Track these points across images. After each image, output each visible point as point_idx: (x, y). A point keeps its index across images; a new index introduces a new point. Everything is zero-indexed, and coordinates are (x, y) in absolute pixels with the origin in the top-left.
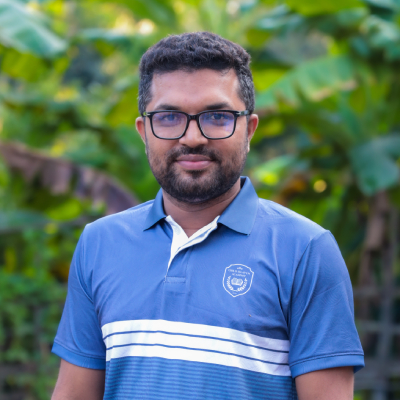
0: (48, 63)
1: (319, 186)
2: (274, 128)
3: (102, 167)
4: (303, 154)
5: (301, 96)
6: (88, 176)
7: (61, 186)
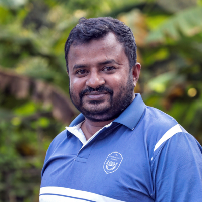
0: (13, 12)
1: (192, 92)
2: (162, 55)
3: (49, 80)
4: (181, 72)
5: (180, 33)
6: (40, 86)
7: (23, 93)
